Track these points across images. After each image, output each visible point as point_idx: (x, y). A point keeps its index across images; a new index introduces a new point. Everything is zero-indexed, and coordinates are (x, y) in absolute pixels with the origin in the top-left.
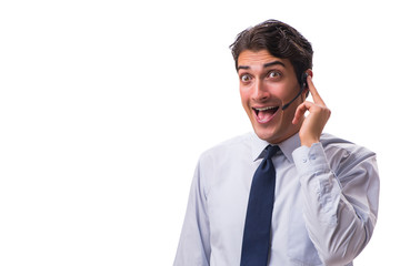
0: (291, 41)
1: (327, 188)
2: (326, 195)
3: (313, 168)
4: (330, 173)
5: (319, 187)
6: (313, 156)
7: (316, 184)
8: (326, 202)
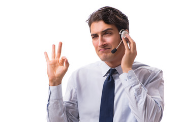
0: (115, 15)
1: (139, 92)
2: (139, 96)
3: (131, 83)
4: (140, 84)
5: (135, 92)
6: (130, 77)
7: (133, 91)
8: (139, 99)
